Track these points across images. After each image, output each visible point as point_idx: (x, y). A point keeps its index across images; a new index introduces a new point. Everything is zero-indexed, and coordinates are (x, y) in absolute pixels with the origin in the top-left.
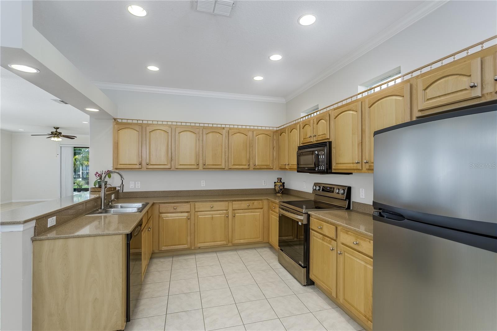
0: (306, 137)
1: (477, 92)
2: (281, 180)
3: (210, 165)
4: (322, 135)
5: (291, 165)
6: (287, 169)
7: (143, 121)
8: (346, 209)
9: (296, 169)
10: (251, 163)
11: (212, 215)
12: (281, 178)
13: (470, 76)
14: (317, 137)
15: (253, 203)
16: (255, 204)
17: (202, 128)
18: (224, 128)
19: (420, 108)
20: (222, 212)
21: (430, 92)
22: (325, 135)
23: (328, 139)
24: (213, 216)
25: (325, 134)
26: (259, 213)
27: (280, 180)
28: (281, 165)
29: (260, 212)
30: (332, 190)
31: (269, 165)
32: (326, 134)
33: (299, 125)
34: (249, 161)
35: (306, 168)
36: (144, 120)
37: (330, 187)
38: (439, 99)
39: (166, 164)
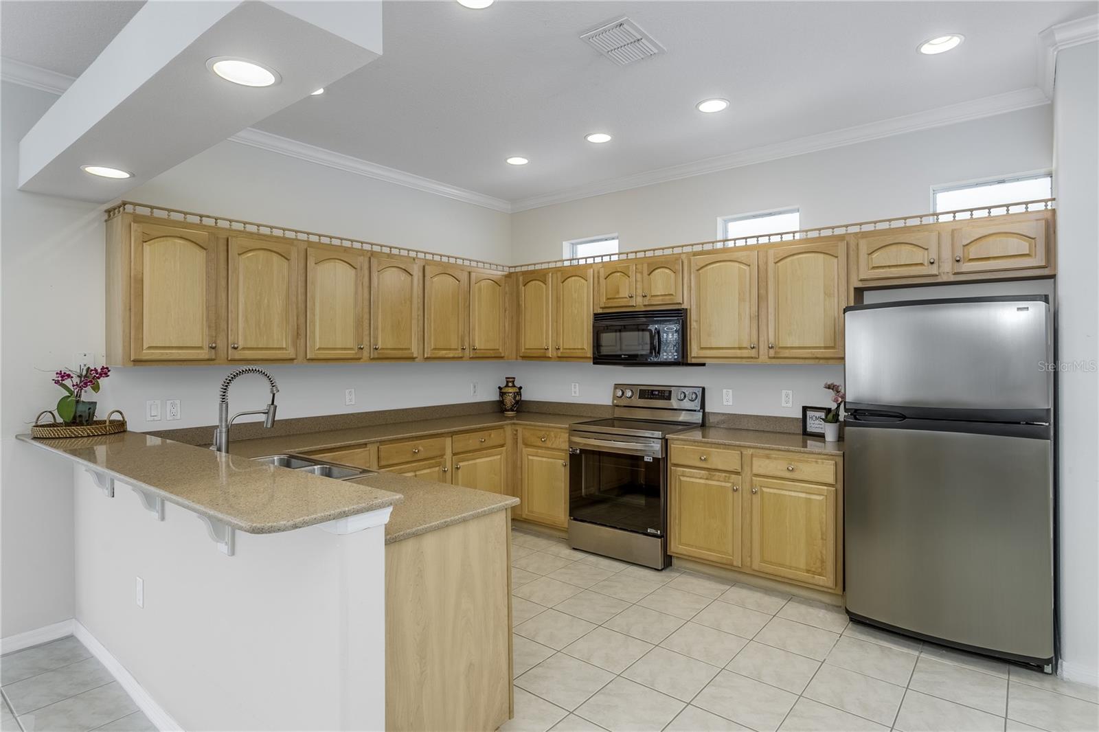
0: (617, 297)
1: (933, 270)
2: (513, 382)
3: (387, 349)
4: (662, 295)
5: (564, 349)
6: (549, 357)
7: (216, 220)
8: (701, 426)
9: (590, 358)
10: (466, 345)
11: (415, 471)
12: (514, 378)
13: (927, 249)
14: (648, 298)
15: (490, 435)
16: (492, 436)
17: (369, 254)
18: (414, 259)
19: (862, 277)
20: (433, 461)
21: (878, 258)
22: (672, 297)
23: (680, 304)
24: (417, 473)
25: (672, 295)
26: (499, 457)
27: (510, 381)
28: (526, 349)
29: (500, 454)
30: (667, 395)
31: (498, 349)
32: (674, 294)
33: (592, 270)
34: (463, 341)
35: (623, 356)
36: (221, 219)
37: (658, 391)
38: (888, 270)
39: (284, 346)
